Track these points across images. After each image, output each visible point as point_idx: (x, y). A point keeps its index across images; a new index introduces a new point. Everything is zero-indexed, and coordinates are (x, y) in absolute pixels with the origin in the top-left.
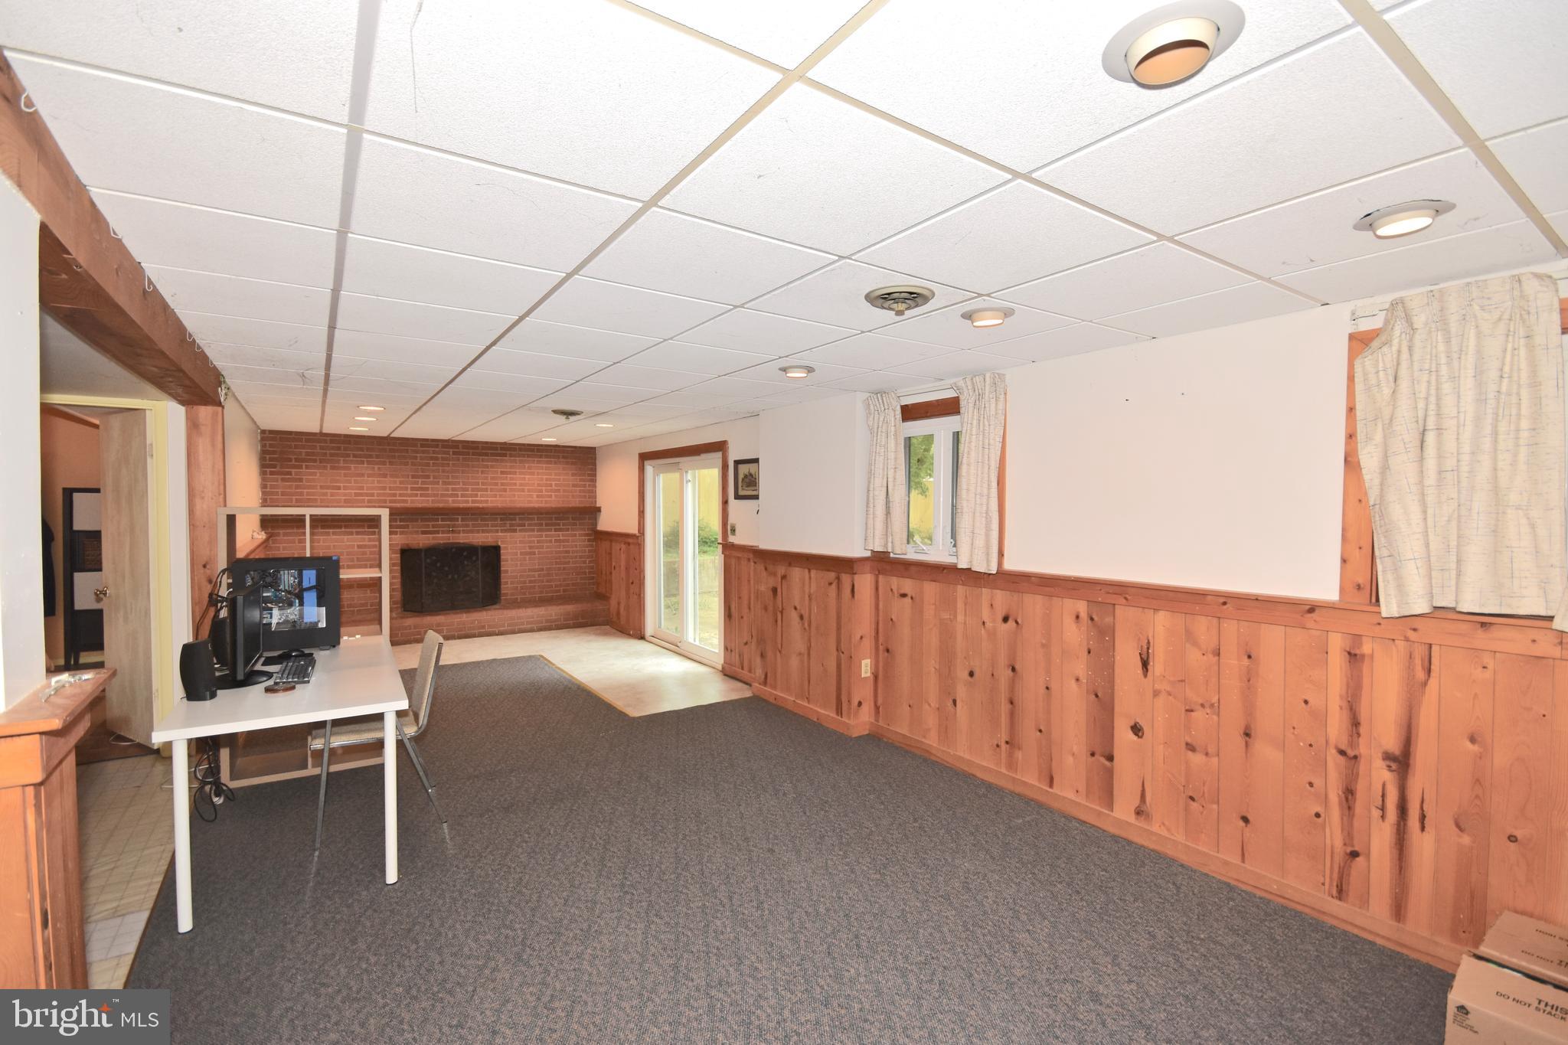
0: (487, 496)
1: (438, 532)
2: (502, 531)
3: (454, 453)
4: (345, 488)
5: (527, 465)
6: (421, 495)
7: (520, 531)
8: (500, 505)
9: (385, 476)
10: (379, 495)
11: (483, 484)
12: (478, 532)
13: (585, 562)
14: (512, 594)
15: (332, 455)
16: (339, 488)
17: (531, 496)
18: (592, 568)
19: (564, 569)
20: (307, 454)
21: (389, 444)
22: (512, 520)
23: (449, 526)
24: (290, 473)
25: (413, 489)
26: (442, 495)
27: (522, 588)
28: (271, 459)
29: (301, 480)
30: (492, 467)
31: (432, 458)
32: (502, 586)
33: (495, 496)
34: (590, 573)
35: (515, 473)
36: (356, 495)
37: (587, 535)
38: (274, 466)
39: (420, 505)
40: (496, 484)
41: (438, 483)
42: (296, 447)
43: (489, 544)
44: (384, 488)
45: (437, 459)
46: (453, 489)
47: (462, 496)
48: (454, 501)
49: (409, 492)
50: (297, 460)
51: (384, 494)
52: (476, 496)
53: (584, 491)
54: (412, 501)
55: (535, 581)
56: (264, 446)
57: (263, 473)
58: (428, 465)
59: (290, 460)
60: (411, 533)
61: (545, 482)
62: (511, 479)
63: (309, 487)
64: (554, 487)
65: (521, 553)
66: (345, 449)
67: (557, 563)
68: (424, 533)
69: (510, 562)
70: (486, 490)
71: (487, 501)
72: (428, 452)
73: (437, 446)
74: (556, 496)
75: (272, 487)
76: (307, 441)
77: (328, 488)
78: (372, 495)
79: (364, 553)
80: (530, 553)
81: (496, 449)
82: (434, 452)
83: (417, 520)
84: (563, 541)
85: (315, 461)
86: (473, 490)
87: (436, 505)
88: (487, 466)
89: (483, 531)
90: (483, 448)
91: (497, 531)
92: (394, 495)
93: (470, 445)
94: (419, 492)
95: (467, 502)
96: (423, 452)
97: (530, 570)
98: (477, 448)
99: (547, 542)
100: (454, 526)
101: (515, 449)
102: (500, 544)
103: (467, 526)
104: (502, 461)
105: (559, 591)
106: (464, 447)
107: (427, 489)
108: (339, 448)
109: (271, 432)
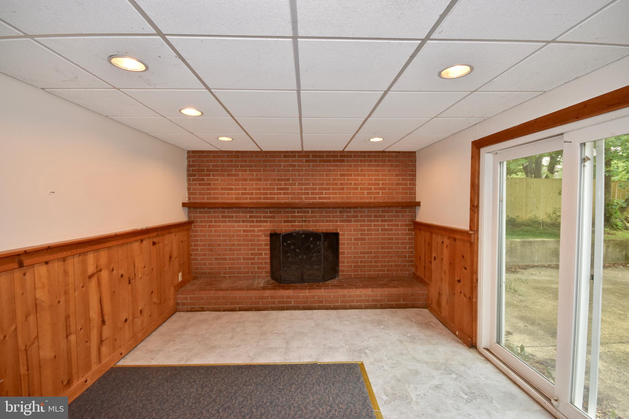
0: (330, 194)
1: (295, 221)
2: (341, 221)
3: (306, 161)
4: (236, 189)
5: (360, 168)
6: (284, 194)
7: (355, 221)
8: (339, 201)
9: (260, 180)
10: (256, 194)
11: (327, 184)
12: (323, 221)
13: (405, 248)
14: (348, 271)
15: (228, 166)
16: (232, 189)
17: (363, 193)
18: (412, 252)
19: (389, 253)
20: (214, 166)
21: (263, 156)
22: (348, 212)
23: (302, 217)
24: (203, 180)
25: (278, 189)
26: (298, 193)
27: (355, 267)
28: (193, 171)
29: (209, 184)
30: (334, 170)
31: (291, 166)
32: (340, 265)
33: (335, 194)
34: (409, 257)
35: (351, 175)
36: (242, 194)
37: (407, 225)
38: (195, 175)
39: (283, 201)
40: (336, 184)
41: (295, 184)
42: (207, 161)
43: (331, 231)
44: (260, 189)
45: (294, 166)
46: (306, 189)
47: (312, 194)
48: (306, 198)
49: (276, 191)
50: (207, 171)
51: (260, 194)
52: (322, 193)
53: (406, 189)
54: (278, 198)
55: (365, 262)
56: (189, 162)
57: (189, 180)
58: (288, 171)
59: (203, 170)
60: (277, 221)
61: (374, 182)
62: (348, 180)
63: (215, 189)
64: (381, 186)
65: (355, 239)
66: (236, 161)
67: (382, 248)
68: (285, 222)
69: (346, 246)
70: (329, 189)
71: (329, 198)
72: (288, 161)
73: (295, 156)
74: (382, 193)
75: (194, 189)
76: (214, 157)
77: (225, 189)
78: (252, 194)
79: (247, 236)
80: (362, 239)
81: (337, 156)
82: (293, 161)
83: (280, 212)
84: (388, 230)
85: (217, 171)
86: (320, 189)
87: (294, 201)
88: (330, 170)
89: (327, 221)
90: (327, 156)
91: (337, 221)
92: (266, 194)
93: (318, 154)
94: (282, 191)
95: (315, 198)
96: (286, 161)
97: (361, 253)
98: (323, 156)
99: (374, 230)
100: (306, 217)
101: (351, 156)
102: (339, 231)
103: (315, 217)
104: (341, 166)
105: (384, 271)
106: (313, 156)
107: (288, 189)
108: (232, 161)
109: (193, 152)
